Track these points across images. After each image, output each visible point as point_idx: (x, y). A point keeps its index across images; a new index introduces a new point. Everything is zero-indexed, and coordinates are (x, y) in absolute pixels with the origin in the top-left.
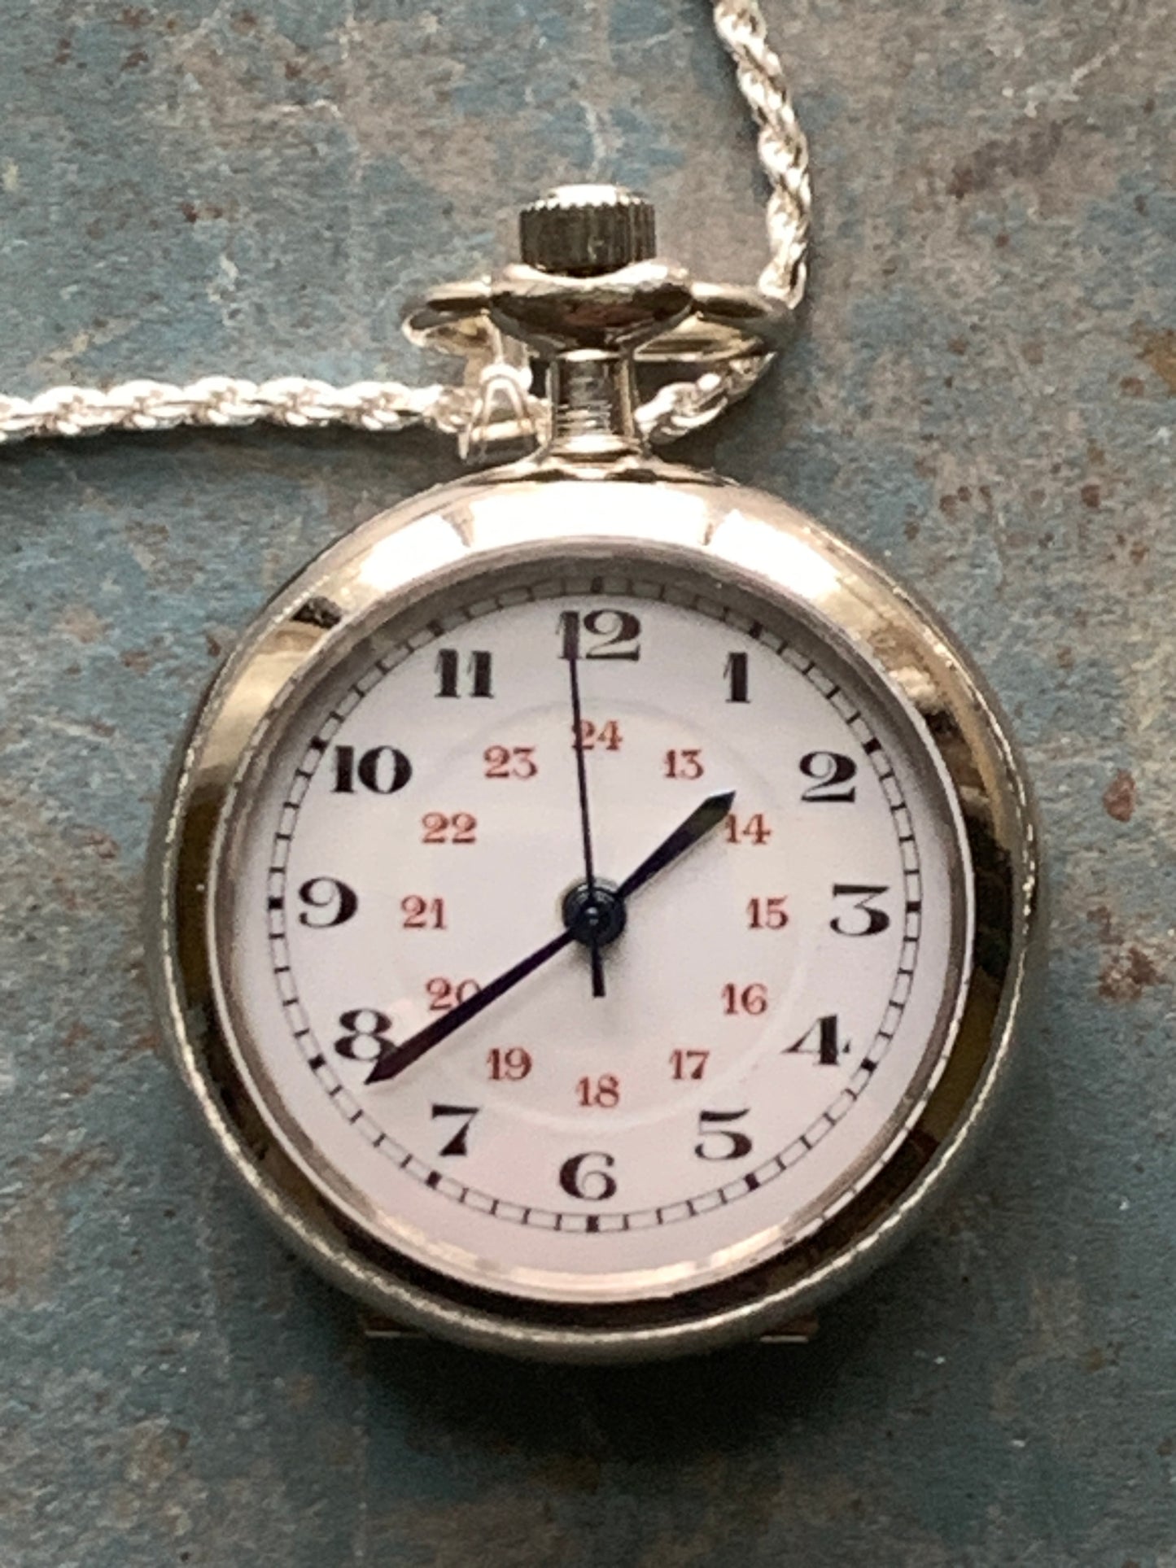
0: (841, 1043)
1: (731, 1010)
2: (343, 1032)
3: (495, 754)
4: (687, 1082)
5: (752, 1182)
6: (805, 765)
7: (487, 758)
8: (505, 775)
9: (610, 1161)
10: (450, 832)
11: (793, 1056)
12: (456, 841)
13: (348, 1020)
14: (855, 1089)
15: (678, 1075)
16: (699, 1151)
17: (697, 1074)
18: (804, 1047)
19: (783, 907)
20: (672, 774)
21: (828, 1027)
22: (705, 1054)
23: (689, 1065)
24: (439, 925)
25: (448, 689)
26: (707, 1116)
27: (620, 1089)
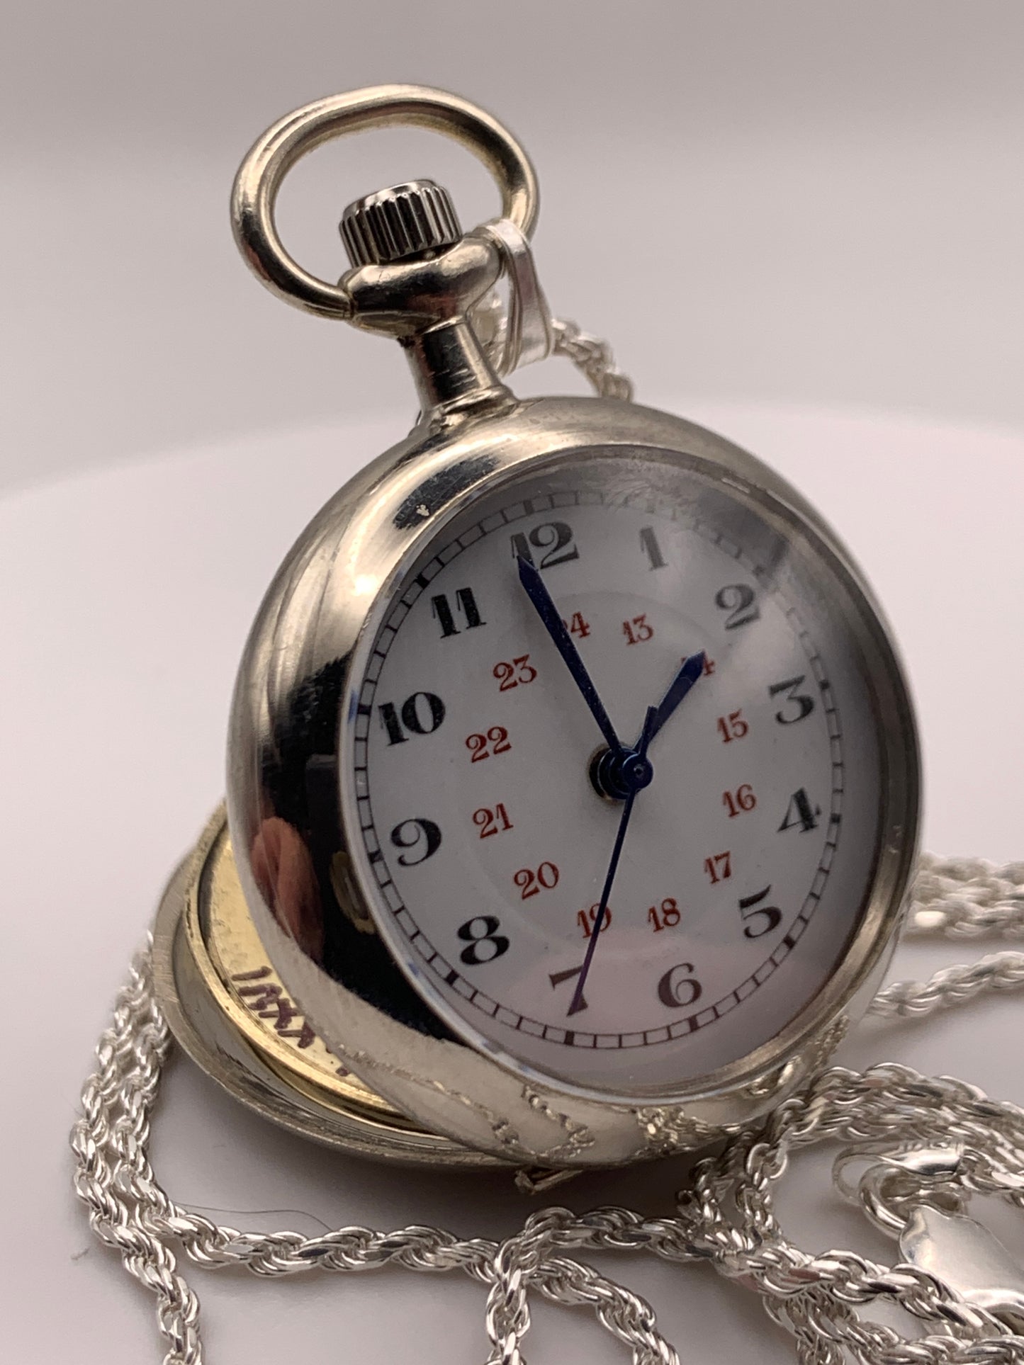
0: (813, 810)
1: (733, 813)
2: (465, 944)
3: (501, 670)
4: (723, 882)
5: (789, 942)
6: (720, 602)
7: (497, 676)
8: (515, 684)
9: (691, 968)
10: (490, 746)
11: (784, 833)
12: (496, 752)
13: (464, 933)
14: (833, 841)
15: (715, 880)
16: (747, 933)
17: (727, 874)
18: (790, 823)
19: (740, 719)
20: (632, 641)
21: (801, 798)
22: (727, 855)
23: (719, 868)
24: (507, 826)
25: (449, 629)
26: (745, 904)
27: (678, 907)
